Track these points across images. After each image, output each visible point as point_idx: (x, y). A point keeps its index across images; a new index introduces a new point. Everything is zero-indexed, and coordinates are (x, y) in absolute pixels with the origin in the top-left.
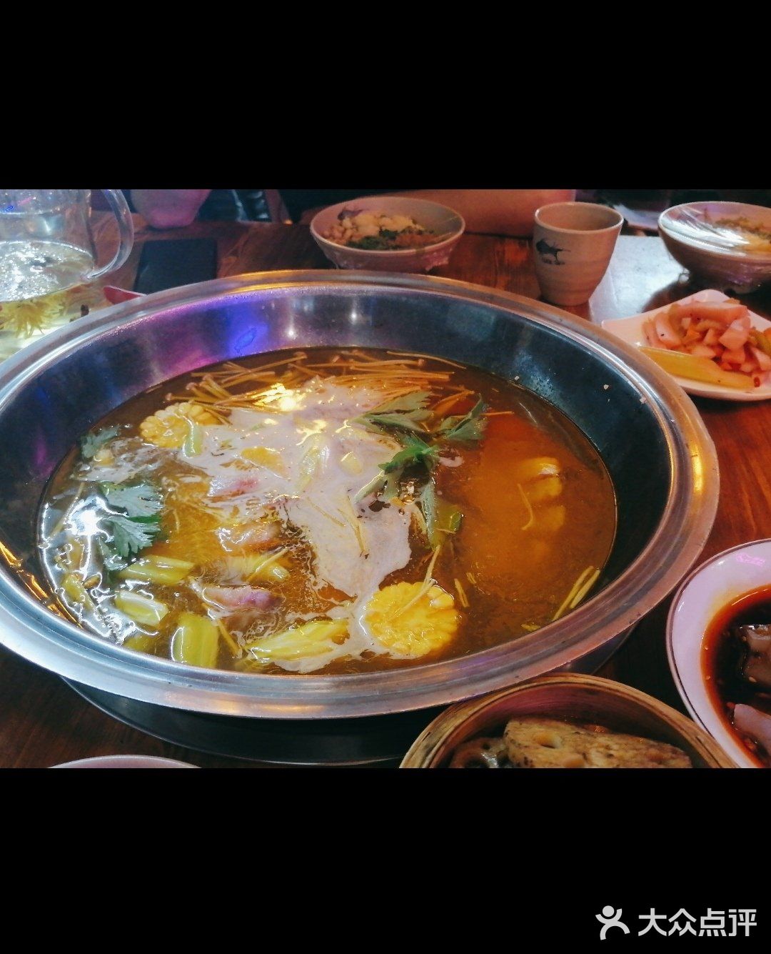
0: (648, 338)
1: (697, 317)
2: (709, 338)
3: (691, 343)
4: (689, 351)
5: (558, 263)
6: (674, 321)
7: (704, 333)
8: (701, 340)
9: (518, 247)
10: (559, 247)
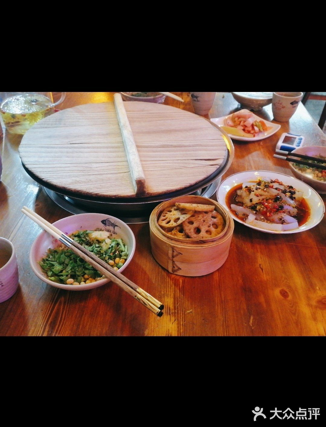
0: (225, 124)
1: (239, 117)
2: (242, 123)
3: (237, 125)
4: (236, 127)
5: (198, 101)
6: (233, 119)
7: (240, 122)
8: (239, 124)
9: (187, 96)
10: (198, 96)
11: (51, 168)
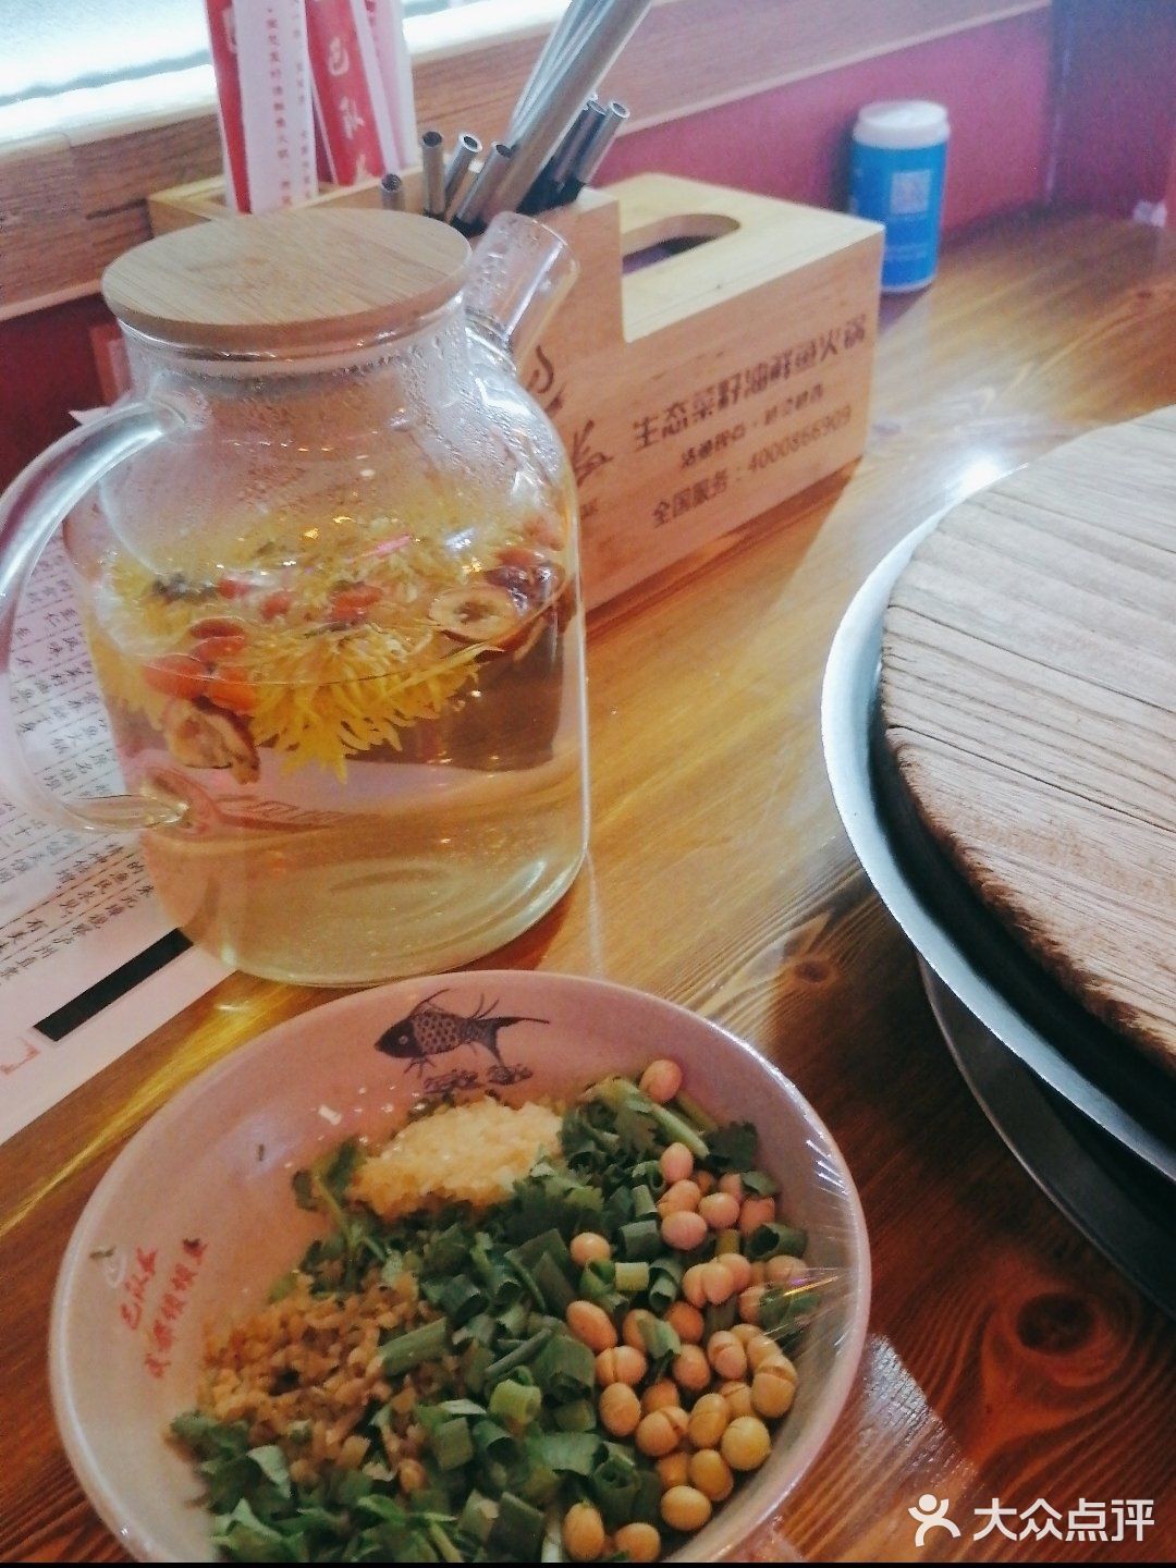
11: (1009, 680)
